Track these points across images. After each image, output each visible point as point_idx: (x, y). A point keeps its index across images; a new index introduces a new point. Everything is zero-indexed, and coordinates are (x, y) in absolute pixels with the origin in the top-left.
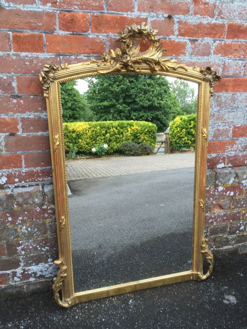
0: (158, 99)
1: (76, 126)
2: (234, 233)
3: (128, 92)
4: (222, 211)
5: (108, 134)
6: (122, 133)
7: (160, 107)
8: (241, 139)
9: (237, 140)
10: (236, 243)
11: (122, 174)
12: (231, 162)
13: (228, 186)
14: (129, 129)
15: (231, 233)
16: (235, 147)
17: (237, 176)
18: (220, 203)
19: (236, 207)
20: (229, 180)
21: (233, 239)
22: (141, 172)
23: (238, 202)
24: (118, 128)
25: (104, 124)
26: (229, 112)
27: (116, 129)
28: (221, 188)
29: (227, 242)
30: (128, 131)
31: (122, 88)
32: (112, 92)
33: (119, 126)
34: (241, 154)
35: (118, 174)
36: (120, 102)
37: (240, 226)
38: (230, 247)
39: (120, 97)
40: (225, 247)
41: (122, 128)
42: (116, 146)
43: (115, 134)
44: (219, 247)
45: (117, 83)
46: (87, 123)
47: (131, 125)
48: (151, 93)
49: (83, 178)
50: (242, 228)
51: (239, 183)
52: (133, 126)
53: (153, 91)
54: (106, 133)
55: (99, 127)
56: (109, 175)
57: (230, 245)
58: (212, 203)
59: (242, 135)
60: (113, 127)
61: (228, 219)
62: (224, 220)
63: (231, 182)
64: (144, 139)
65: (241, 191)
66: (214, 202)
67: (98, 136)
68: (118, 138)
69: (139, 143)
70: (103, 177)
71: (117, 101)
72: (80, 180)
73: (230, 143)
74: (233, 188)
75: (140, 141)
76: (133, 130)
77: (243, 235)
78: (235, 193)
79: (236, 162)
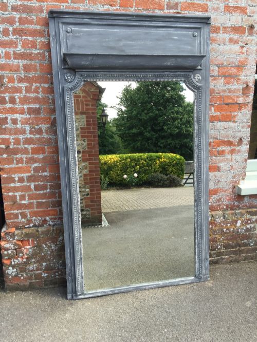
0: (186, 126)
1: (108, 159)
2: (214, 250)
3: (156, 120)
5: (138, 167)
6: (151, 166)
7: (189, 134)
8: (214, 196)
10: (216, 257)
11: (152, 208)
14: (158, 162)
17: (212, 216)
19: (214, 234)
21: (214, 254)
22: (169, 206)
23: (215, 231)
24: (147, 160)
25: (133, 156)
27: (145, 161)
30: (156, 163)
31: (150, 116)
32: (140, 120)
33: (147, 158)
34: (215, 204)
35: (148, 208)
36: (148, 129)
37: (218, 246)
38: (213, 258)
39: (149, 124)
41: (150, 160)
42: (145, 177)
43: (144, 166)
45: (146, 111)
46: (118, 155)
47: (159, 158)
48: (179, 120)
49: (117, 210)
50: (219, 247)
51: (214, 220)
52: (162, 158)
53: (181, 119)
54: (136, 165)
55: (129, 160)
56: (139, 208)
59: (214, 194)
60: (142, 159)
64: (172, 171)
65: (216, 225)
67: (128, 168)
68: (147, 170)
69: (167, 175)
70: (135, 211)
71: (145, 128)
72: (114, 212)
74: (211, 223)
75: (168, 172)
76: (162, 163)
77: (220, 252)
78: (212, 226)
79: (212, 209)
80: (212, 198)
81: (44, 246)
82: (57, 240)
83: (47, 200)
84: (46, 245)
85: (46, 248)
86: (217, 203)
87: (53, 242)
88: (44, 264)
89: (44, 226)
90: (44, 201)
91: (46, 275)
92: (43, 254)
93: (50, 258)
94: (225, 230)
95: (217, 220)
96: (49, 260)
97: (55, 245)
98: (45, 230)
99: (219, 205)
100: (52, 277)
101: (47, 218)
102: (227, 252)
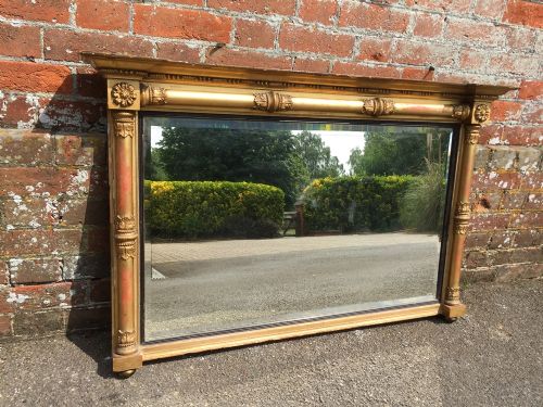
2: (495, 247)
4: (487, 210)
8: (528, 102)
9: (523, 103)
10: (494, 264)
12: (508, 137)
13: (503, 172)
15: (491, 247)
16: (519, 113)
17: (517, 159)
18: (488, 198)
19: (506, 207)
20: (506, 162)
21: (492, 257)
23: (511, 198)
26: (522, 57)
28: (493, 175)
29: (483, 261)
37: (504, 238)
38: (486, 268)
40: (479, 269)
44: (471, 268)
50: (507, 240)
51: (518, 170)
57: (486, 265)
58: (477, 196)
59: (531, 97)
61: (492, 225)
62: (487, 226)
63: (508, 166)
65: (517, 183)
66: (480, 196)
73: (513, 107)
74: (509, 176)
77: (506, 252)
78: (509, 185)
79: (515, 139)
80: (523, 106)
81: (18, 199)
82: (67, 183)
83: (30, 24)
84: (25, 195)
85: (23, 207)
86: (530, 125)
87: (52, 188)
88: (16, 262)
89: (15, 126)
90: (17, 23)
91: (22, 298)
92: (10, 227)
93: (39, 245)
94: (531, 197)
95: (524, 168)
96: (35, 249)
97: (61, 200)
98: (20, 137)
99: (531, 131)
100: (44, 306)
101: (30, 98)
102: (518, 252)
